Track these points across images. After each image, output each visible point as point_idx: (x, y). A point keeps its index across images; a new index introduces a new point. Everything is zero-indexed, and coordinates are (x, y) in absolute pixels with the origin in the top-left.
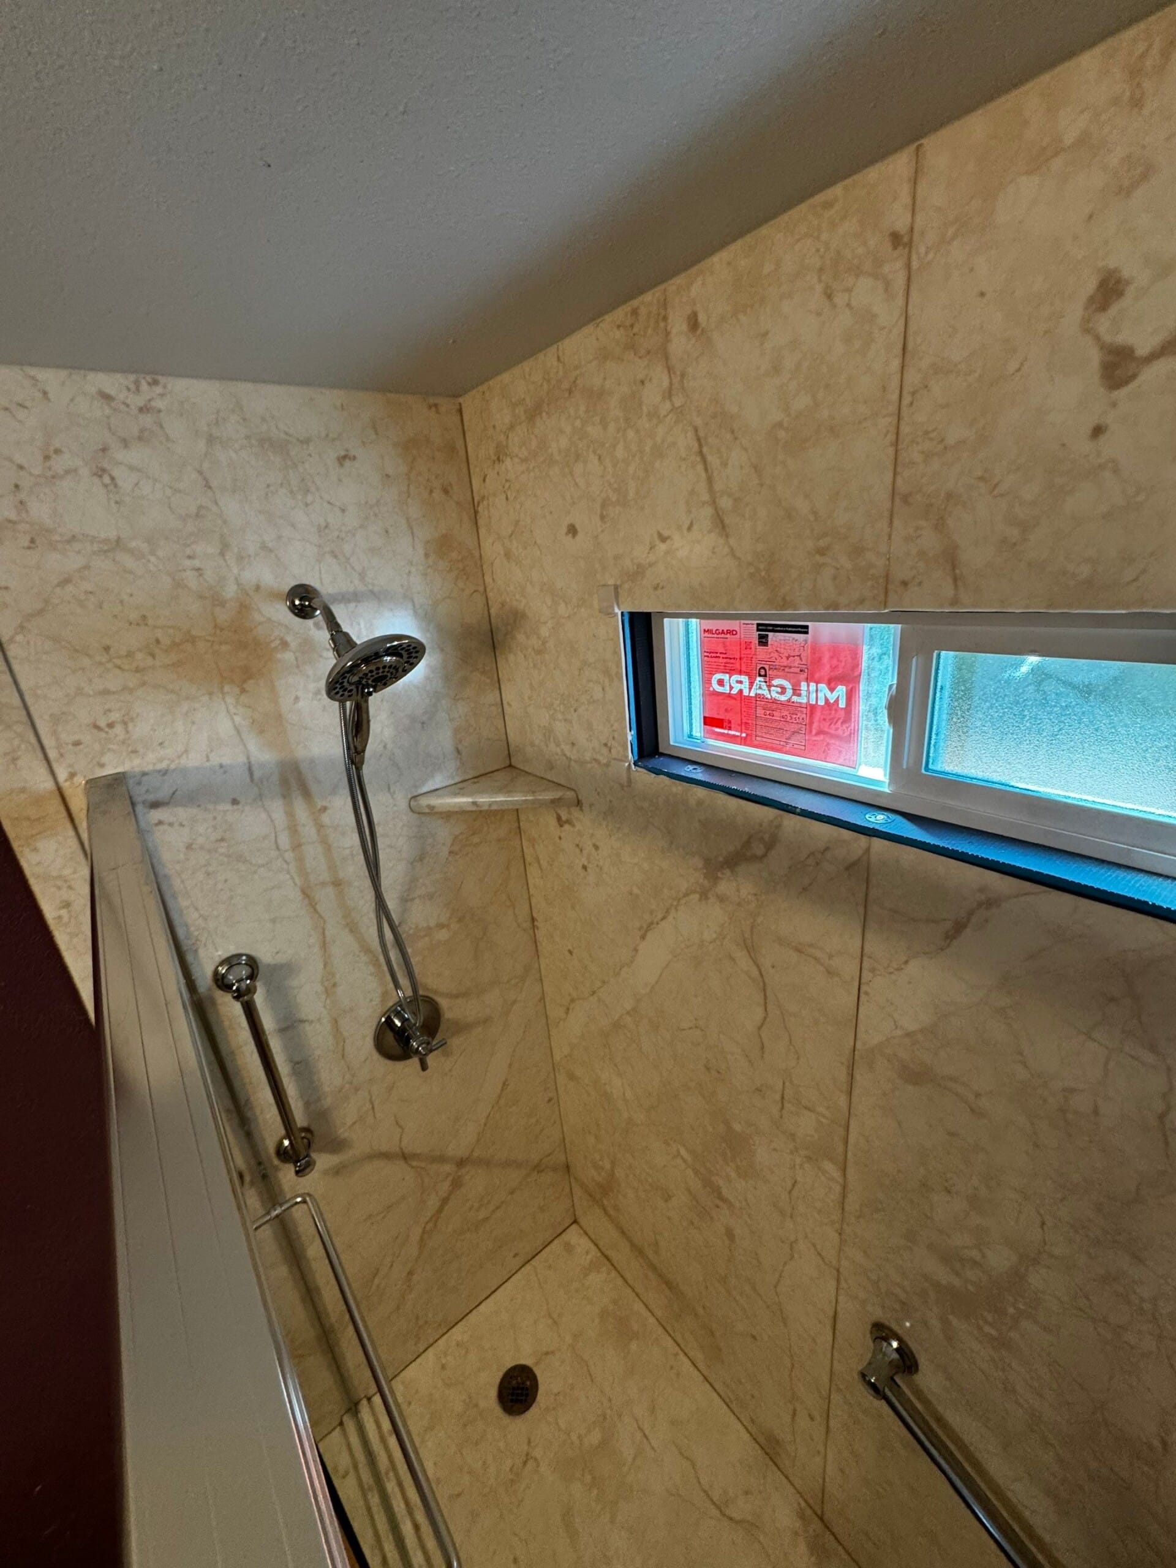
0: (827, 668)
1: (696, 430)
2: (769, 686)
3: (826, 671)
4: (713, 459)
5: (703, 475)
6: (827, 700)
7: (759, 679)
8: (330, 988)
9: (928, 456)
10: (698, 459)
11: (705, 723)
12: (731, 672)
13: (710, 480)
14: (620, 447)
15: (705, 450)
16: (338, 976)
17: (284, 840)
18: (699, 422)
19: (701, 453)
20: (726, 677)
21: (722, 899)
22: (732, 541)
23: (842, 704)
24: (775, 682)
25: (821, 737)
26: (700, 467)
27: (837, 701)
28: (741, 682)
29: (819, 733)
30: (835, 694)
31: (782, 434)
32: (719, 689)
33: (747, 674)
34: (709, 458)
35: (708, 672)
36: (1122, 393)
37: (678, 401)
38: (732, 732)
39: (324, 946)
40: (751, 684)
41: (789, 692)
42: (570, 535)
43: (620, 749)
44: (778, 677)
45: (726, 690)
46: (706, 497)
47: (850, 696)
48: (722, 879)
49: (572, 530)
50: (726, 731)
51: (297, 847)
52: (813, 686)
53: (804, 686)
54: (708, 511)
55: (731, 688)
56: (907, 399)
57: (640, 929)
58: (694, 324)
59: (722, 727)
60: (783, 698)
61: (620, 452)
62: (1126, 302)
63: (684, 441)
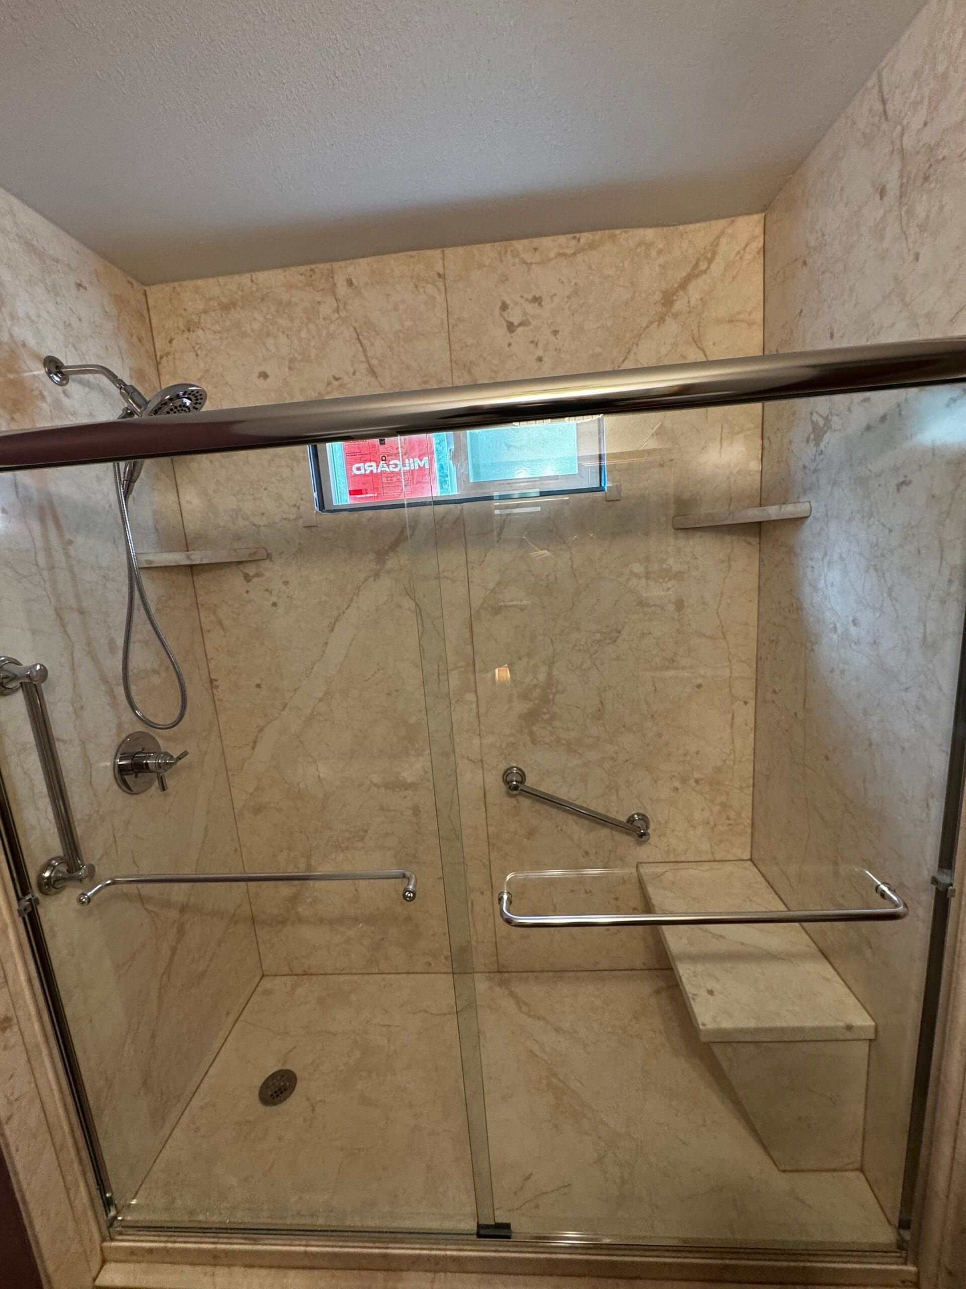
0: (417, 450)
1: (355, 329)
2: (388, 465)
3: (417, 452)
4: (366, 343)
5: (361, 349)
6: (419, 466)
7: (382, 462)
8: (78, 711)
9: (462, 348)
10: (357, 342)
11: (350, 494)
12: (365, 462)
13: (365, 351)
14: (305, 330)
15: (361, 337)
16: (84, 700)
17: (42, 561)
18: (356, 325)
19: (359, 339)
20: (361, 465)
21: (389, 572)
22: (379, 379)
23: (427, 467)
24: (392, 462)
25: (419, 485)
26: (359, 345)
27: (424, 465)
28: (371, 466)
29: (417, 483)
30: (423, 462)
31: (401, 335)
32: (358, 473)
33: (374, 461)
34: (364, 342)
35: (349, 465)
36: (513, 335)
37: (343, 314)
38: (368, 495)
39: (73, 669)
40: (378, 466)
41: (400, 466)
42: (262, 378)
43: (309, 505)
44: (392, 459)
45: (362, 472)
46: (363, 359)
47: (431, 461)
48: (388, 560)
49: (264, 375)
50: (364, 496)
51: (51, 568)
52: (411, 460)
53: (407, 461)
54: (365, 366)
55: (365, 470)
56: (451, 328)
57: (329, 626)
58: (350, 283)
59: (362, 494)
60: (396, 470)
61: (303, 334)
62: (509, 310)
63: (348, 333)
